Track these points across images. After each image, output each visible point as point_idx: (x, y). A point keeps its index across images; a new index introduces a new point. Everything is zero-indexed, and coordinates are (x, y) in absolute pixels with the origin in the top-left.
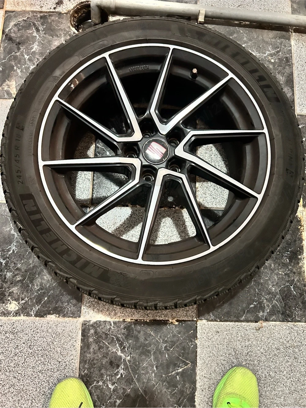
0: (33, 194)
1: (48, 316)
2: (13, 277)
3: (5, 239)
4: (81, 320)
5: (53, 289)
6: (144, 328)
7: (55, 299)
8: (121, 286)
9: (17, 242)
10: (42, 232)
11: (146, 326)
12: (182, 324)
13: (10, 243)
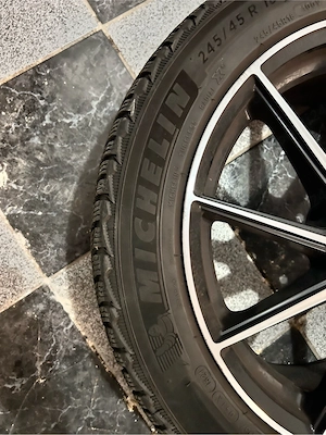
0: (200, 91)
1: (20, 233)
2: (37, 149)
3: (78, 100)
4: (47, 281)
5: (60, 213)
6: (94, 372)
7: (49, 226)
8: (155, 351)
9: (86, 119)
10: (148, 154)
11: (99, 371)
12: (135, 418)
13: (79, 111)
